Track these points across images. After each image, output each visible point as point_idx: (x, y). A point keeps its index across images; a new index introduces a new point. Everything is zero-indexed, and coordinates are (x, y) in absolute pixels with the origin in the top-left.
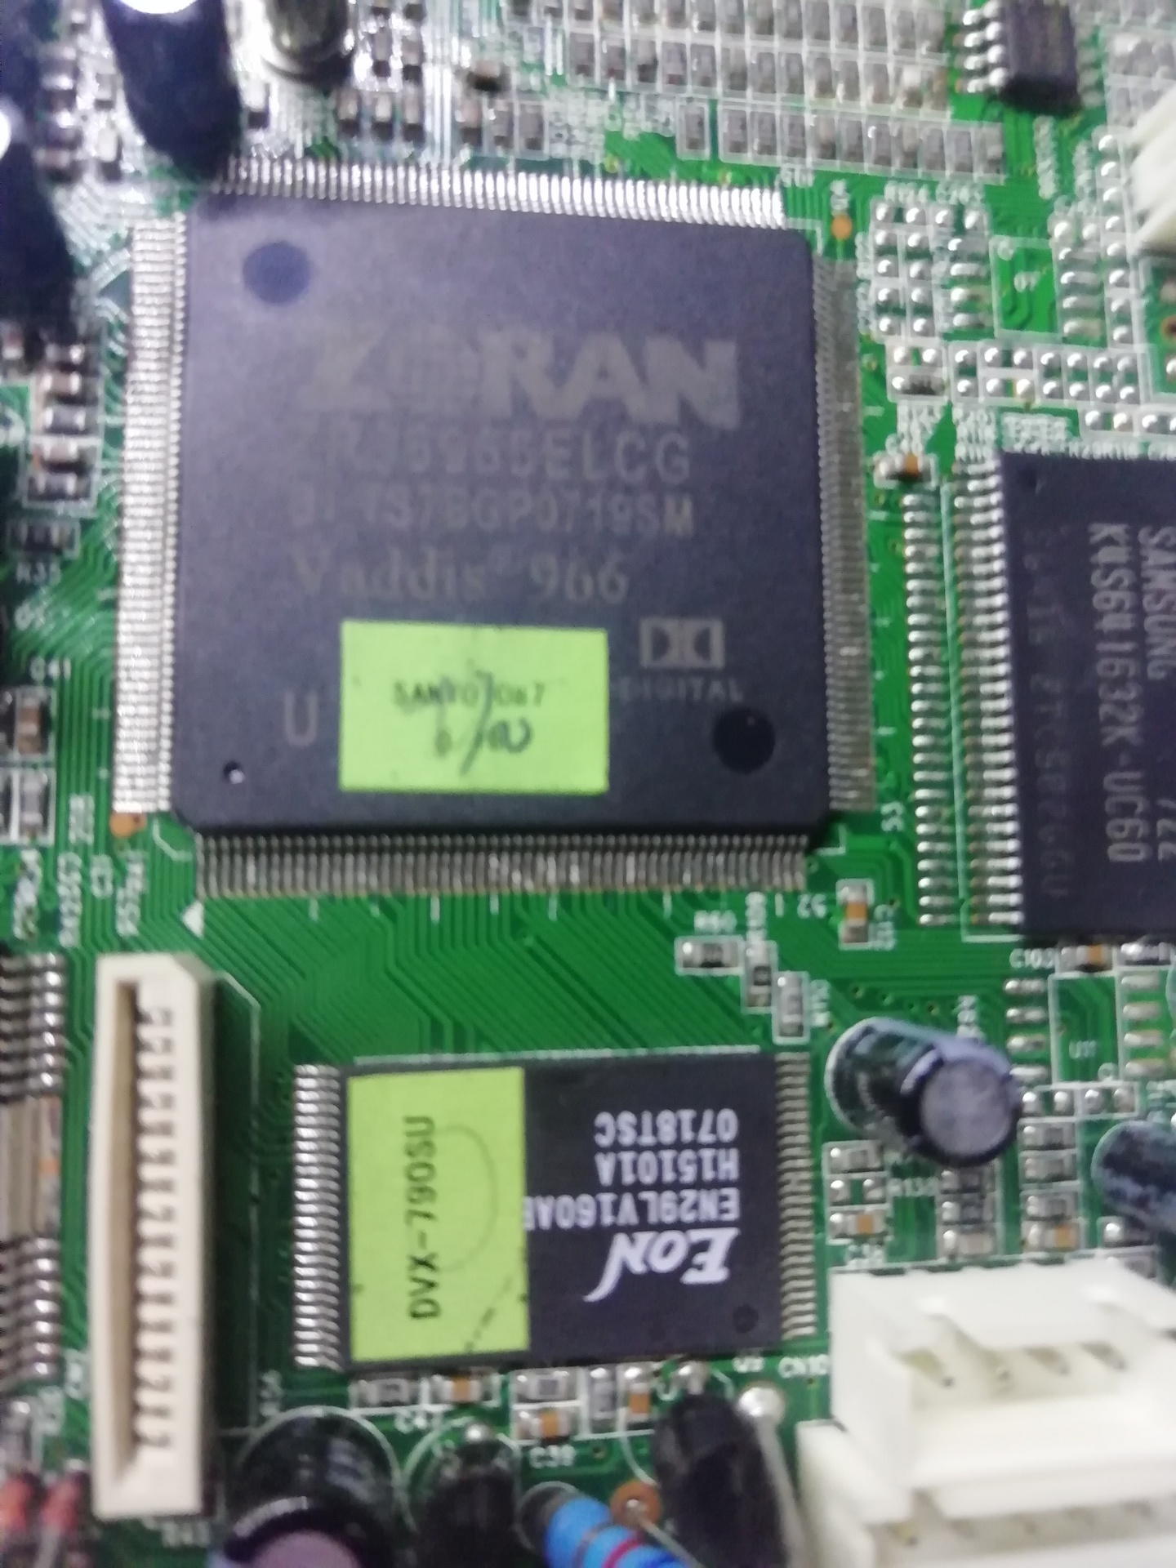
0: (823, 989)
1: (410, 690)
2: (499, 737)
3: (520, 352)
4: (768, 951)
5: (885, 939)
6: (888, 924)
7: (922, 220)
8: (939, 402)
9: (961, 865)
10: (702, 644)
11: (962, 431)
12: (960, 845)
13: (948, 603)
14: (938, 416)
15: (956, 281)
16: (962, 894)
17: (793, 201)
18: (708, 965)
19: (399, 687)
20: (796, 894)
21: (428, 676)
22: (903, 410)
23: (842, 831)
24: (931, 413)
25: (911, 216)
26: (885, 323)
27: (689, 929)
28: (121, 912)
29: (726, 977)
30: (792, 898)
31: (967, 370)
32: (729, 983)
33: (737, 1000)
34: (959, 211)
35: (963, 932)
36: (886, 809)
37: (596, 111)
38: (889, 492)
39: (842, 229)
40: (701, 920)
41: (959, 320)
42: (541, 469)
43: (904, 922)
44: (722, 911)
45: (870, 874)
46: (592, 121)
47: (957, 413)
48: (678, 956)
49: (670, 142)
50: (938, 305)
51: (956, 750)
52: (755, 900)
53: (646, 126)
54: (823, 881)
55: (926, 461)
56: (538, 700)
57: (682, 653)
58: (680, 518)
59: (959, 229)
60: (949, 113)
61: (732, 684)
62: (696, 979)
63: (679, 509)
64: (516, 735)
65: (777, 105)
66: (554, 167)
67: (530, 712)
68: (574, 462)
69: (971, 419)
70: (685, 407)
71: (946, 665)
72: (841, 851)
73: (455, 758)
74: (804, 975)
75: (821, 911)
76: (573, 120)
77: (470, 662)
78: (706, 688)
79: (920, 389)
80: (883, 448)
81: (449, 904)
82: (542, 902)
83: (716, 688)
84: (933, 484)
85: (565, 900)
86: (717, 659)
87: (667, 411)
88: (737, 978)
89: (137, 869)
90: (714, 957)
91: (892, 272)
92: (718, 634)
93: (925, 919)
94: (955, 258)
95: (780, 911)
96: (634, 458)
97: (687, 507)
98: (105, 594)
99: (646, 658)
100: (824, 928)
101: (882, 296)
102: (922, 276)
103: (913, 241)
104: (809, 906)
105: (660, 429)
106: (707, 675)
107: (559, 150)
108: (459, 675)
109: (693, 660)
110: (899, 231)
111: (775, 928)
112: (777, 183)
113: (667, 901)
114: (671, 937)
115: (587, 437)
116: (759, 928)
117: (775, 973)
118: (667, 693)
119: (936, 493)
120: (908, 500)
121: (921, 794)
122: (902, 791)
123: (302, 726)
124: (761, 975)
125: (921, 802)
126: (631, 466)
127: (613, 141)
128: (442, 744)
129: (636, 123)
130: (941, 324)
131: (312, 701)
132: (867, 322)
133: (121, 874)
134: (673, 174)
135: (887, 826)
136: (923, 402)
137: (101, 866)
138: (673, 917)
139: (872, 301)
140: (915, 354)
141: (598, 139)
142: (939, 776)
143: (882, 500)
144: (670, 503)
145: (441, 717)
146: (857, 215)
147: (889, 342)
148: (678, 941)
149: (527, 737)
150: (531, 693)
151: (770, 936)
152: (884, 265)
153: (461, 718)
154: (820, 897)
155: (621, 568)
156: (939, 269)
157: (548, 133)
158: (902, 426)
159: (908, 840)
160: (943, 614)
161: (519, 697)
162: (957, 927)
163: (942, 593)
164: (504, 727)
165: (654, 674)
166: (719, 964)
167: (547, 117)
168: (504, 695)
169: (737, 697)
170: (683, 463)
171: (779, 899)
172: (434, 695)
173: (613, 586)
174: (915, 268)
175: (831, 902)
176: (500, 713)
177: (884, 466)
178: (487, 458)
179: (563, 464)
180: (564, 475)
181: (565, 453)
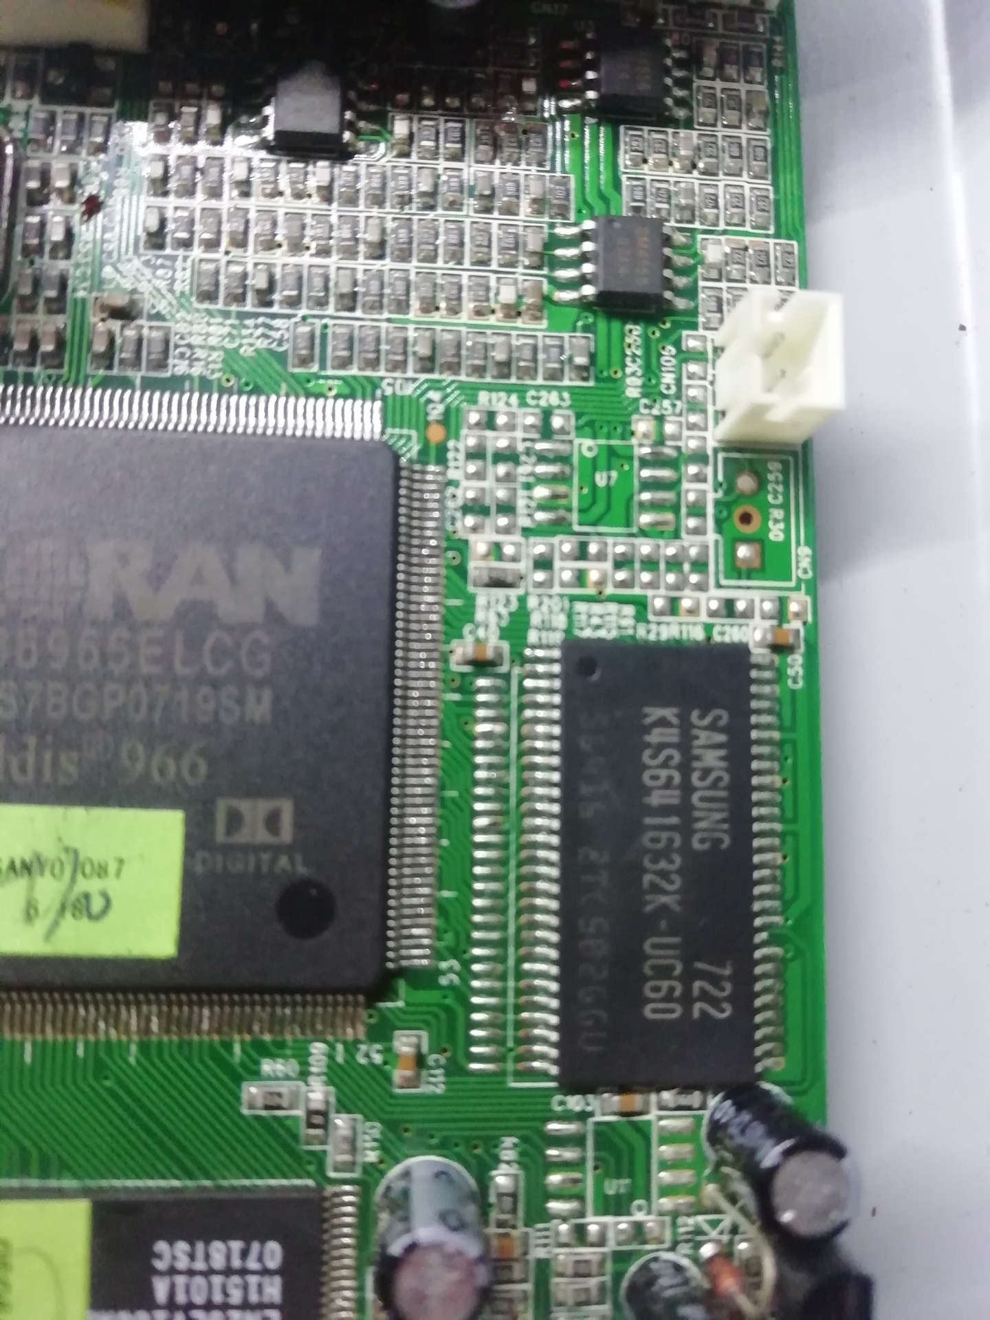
0: (375, 1129)
1: (5, 865)
2: (80, 907)
4: (327, 1094)
5: (435, 1084)
6: (440, 1071)
7: (511, 427)
8: (513, 593)
9: (511, 1016)
10: (272, 821)
11: (535, 619)
12: (511, 999)
13: (512, 777)
14: (514, 606)
15: (541, 480)
16: (510, 1044)
17: (394, 412)
18: (267, 1107)
20: (357, 1042)
21: (21, 851)
22: (481, 601)
23: (402, 986)
24: (508, 601)
25: (501, 420)
26: (470, 521)
27: (256, 1074)
29: (287, 1117)
30: (351, 1048)
31: (543, 563)
32: (289, 1123)
33: (295, 1137)
34: (547, 414)
35: (509, 1079)
36: (444, 965)
37: (218, 331)
38: (463, 675)
39: (436, 434)
40: (267, 1066)
41: (540, 516)
42: (133, 665)
43: (454, 1069)
44: (285, 1057)
45: (427, 1025)
46: (213, 341)
47: (532, 602)
48: (244, 1097)
49: (282, 358)
50: (521, 503)
51: (512, 911)
52: (318, 1048)
53: (262, 344)
54: (381, 1033)
55: (499, 649)
56: (118, 873)
58: (260, 708)
59: (546, 432)
60: (544, 324)
61: (299, 859)
62: (258, 1118)
63: (259, 700)
64: (97, 904)
65: (383, 321)
66: (175, 384)
67: (110, 884)
68: (165, 660)
69: (545, 608)
70: (270, 606)
71: (505, 833)
72: (400, 1004)
73: (41, 925)
74: (359, 1117)
75: (378, 1058)
76: (196, 341)
77: (59, 839)
78: (274, 861)
79: (498, 583)
80: (461, 637)
81: (41, 1048)
82: (124, 1049)
83: (283, 862)
84: (504, 669)
85: (144, 1048)
86: (287, 833)
88: (296, 1118)
90: (276, 1101)
91: (479, 475)
93: (475, 1066)
94: (542, 458)
95: (340, 1059)
96: (220, 653)
97: (267, 695)
99: (220, 836)
100: (380, 1074)
101: (471, 495)
102: (509, 477)
103: (502, 443)
104: (367, 1055)
105: (246, 628)
106: (276, 850)
107: (181, 368)
108: (50, 851)
110: (489, 434)
111: (334, 1074)
112: (378, 392)
113: (237, 1049)
114: (238, 1080)
115: (179, 637)
116: (319, 1075)
117: (332, 1115)
118: (237, 867)
119: (507, 677)
120: (482, 682)
121: (477, 951)
122: (457, 952)
124: (319, 1119)
125: (478, 959)
126: (217, 663)
127: (231, 356)
128: (30, 913)
129: (252, 342)
130: (523, 521)
132: (453, 520)
134: (284, 386)
135: (443, 981)
136: (501, 593)
138: (243, 1064)
139: (460, 502)
140: (496, 550)
141: (217, 356)
142: (494, 935)
143: (457, 684)
144: (251, 693)
145: (30, 889)
146: (450, 420)
147: (472, 538)
148: (244, 1085)
149: (106, 909)
150: (112, 867)
151: (330, 1082)
152: (472, 468)
153: (48, 890)
154: (378, 1046)
155: (202, 752)
156: (523, 470)
157: (174, 352)
158: (480, 616)
159: (462, 994)
160: (507, 786)
161: (102, 871)
162: (503, 1073)
163: (506, 767)
164: (86, 896)
165: (228, 849)
166: (279, 1108)
167: (174, 339)
168: (88, 869)
169: (302, 870)
170: (266, 657)
171: (340, 1047)
172: (26, 869)
173: (193, 768)
174: (502, 469)
175: (388, 1051)
176: (83, 885)
177: (462, 649)
178: (88, 656)
179: (155, 660)
180: (155, 670)
181: (157, 651)
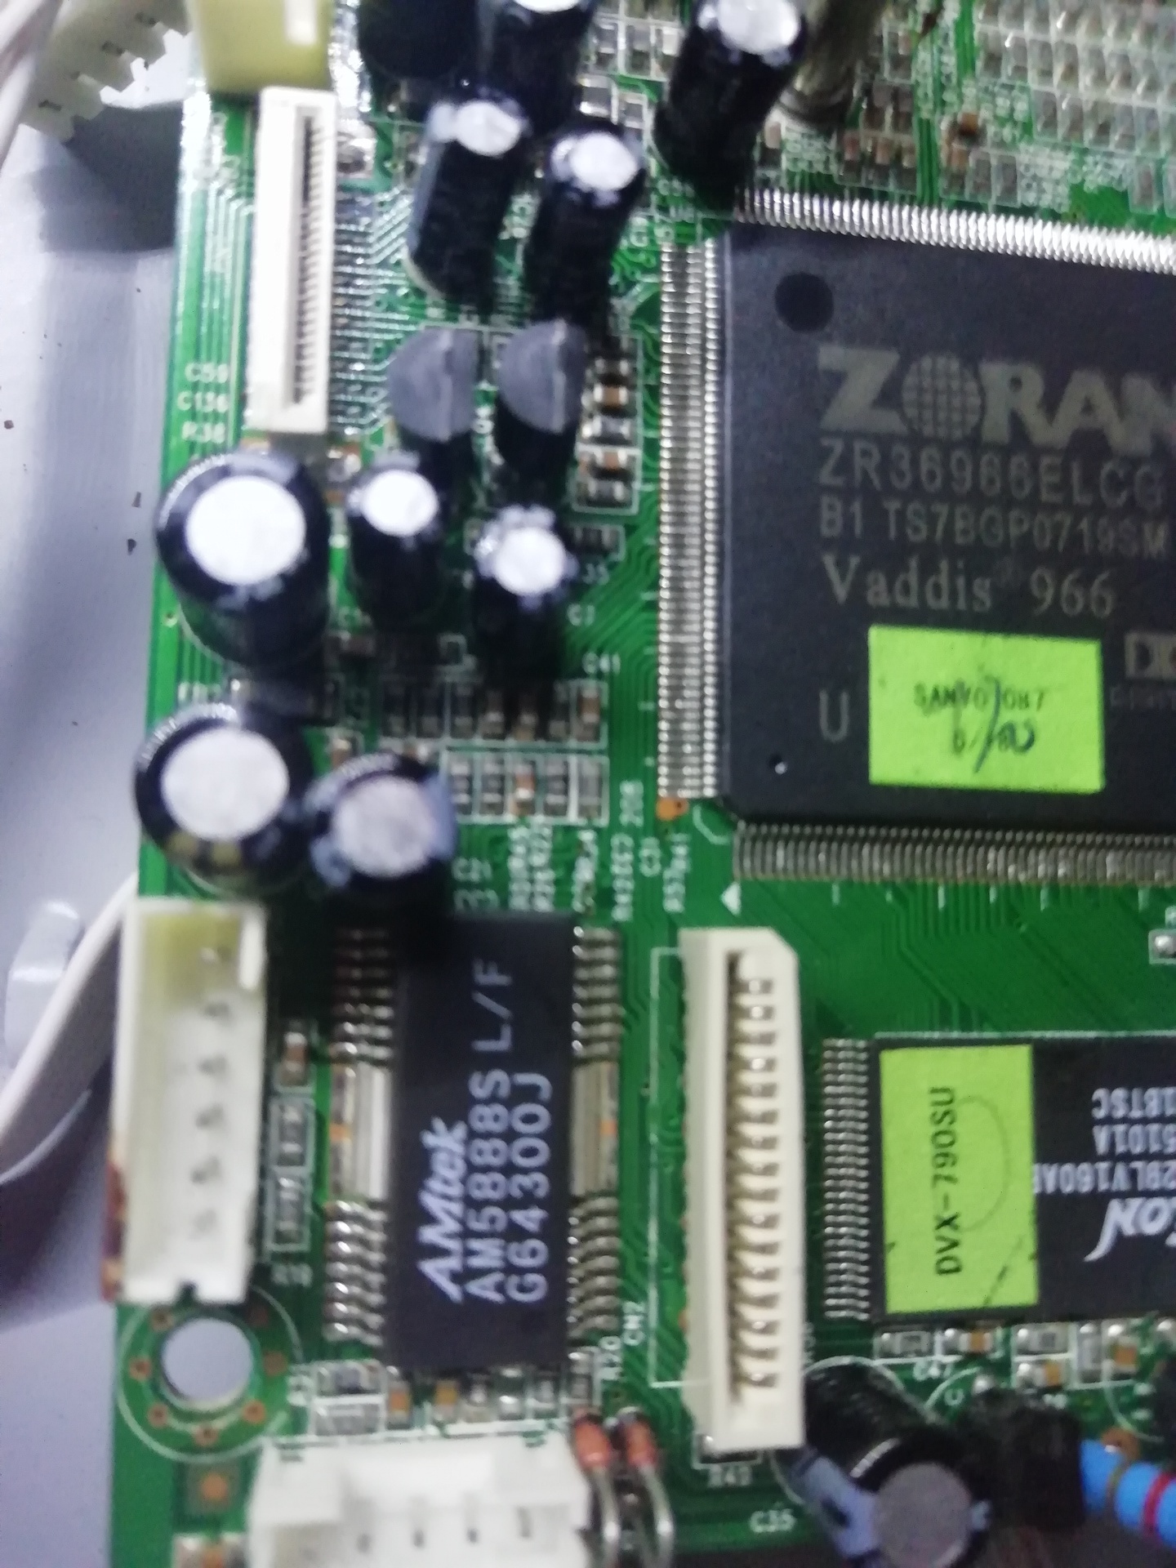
1: (929, 692)
2: (1005, 736)
3: (1016, 383)
19: (919, 688)
21: (944, 679)
27: (1160, 923)
28: (669, 890)
37: (1062, 163)
42: (1036, 490)
46: (1058, 175)
48: (1152, 947)
49: (1123, 197)
53: (1103, 181)
56: (1039, 705)
58: (1157, 541)
62: (1167, 969)
63: (1155, 532)
64: (1022, 737)
68: (1064, 486)
73: (971, 756)
76: (1043, 173)
77: (981, 668)
81: (953, 891)
82: (1034, 893)
85: (1054, 893)
89: (681, 851)
96: (1115, 483)
97: (1162, 530)
98: (647, 596)
105: (1137, 461)
107: (1030, 198)
108: (972, 680)
113: (1142, 896)
114: (1145, 930)
115: (1075, 465)
118: (1149, 702)
123: (835, 724)
126: (1113, 493)
127: (1077, 190)
128: (958, 743)
129: (1094, 177)
131: (844, 698)
133: (667, 858)
134: (1131, 224)
137: (650, 848)
138: (1147, 911)
141: (1063, 190)
144: (1147, 529)
145: (957, 717)
148: (1152, 934)
149: (1030, 743)
150: (1034, 699)
153: (974, 719)
155: (1108, 584)
157: (1022, 183)
161: (1024, 701)
164: (1011, 728)
165: (1138, 684)
167: (1020, 168)
168: (1011, 699)
170: (1158, 492)
172: (952, 696)
173: (1101, 601)
176: (1007, 716)
178: (991, 481)
179: (1055, 488)
180: (1057, 498)
181: (1055, 478)
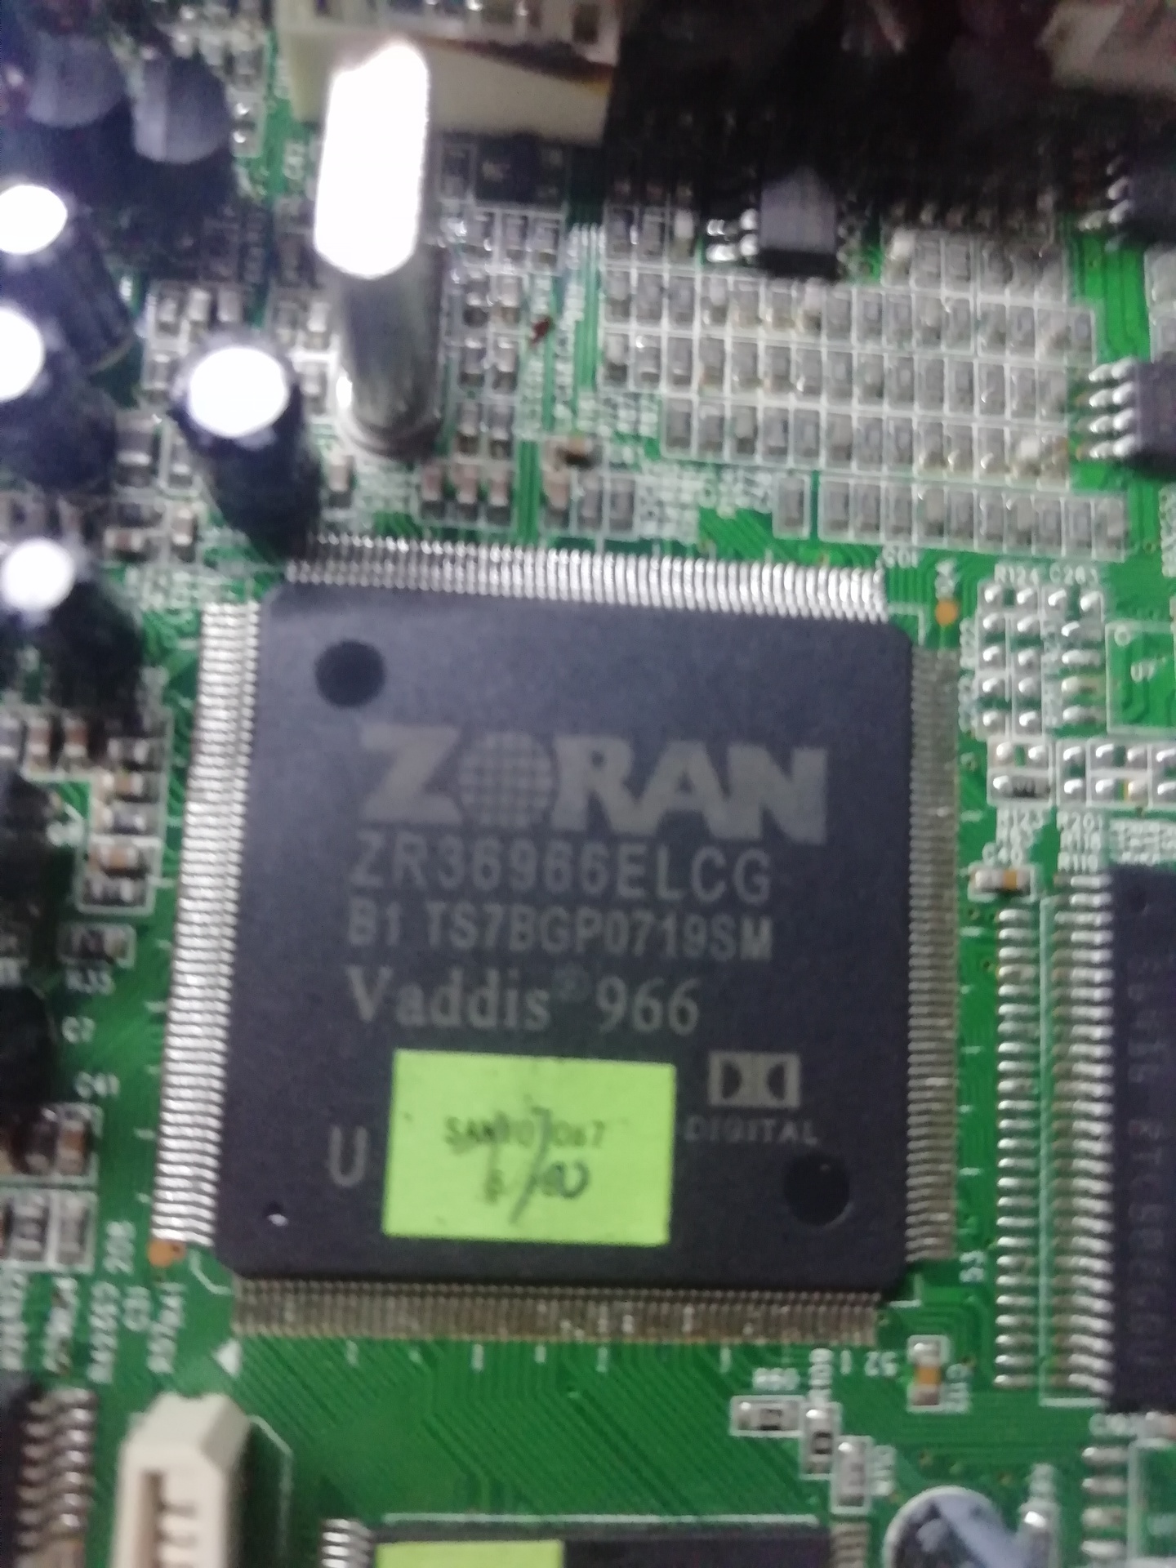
0: (886, 1456)
1: (462, 1128)
2: (551, 1181)
3: (598, 760)
4: (830, 1411)
5: (957, 1401)
6: (962, 1385)
7: (1033, 604)
8: (1042, 806)
9: (1043, 1321)
10: (776, 1081)
11: (1066, 839)
12: (1043, 1300)
13: (1043, 1030)
14: (1040, 823)
15: (1066, 671)
16: (1042, 1352)
17: (895, 585)
18: (765, 1428)
19: (451, 1124)
20: (865, 1350)
21: (481, 1112)
22: (1003, 815)
23: (918, 1282)
24: (1033, 817)
25: (1021, 598)
26: (988, 718)
27: (746, 1387)
28: (155, 1347)
29: (784, 1440)
30: (860, 1356)
31: (1076, 769)
32: (786, 1446)
33: (793, 1463)
34: (1075, 592)
35: (1041, 1394)
36: (966, 1257)
37: (692, 485)
38: (983, 906)
39: (947, 614)
40: (762, 1377)
41: (1069, 714)
42: (612, 886)
43: (980, 1383)
44: (783, 1367)
45: (945, 1329)
46: (686, 498)
47: (1062, 819)
48: (734, 1415)
49: (766, 520)
50: (1046, 699)
51: (1043, 1194)
52: (820, 1356)
53: (742, 502)
54: (895, 1337)
55: (1026, 871)
56: (597, 1141)
57: (754, 1092)
58: (758, 941)
59: (1073, 611)
60: (1068, 484)
61: (807, 1126)
62: (751, 1441)
63: (757, 930)
64: (572, 1179)
65: (884, 478)
66: (643, 548)
67: (588, 1154)
68: (647, 882)
69: (1076, 827)
71: (1037, 1098)
72: (915, 1303)
73: (506, 1204)
74: (868, 1439)
75: (890, 1369)
76: (666, 496)
77: (527, 1098)
78: (778, 1130)
79: (1024, 792)
80: (979, 857)
82: (591, 1351)
83: (789, 1131)
84: (1031, 899)
85: (616, 1352)
86: (792, 1097)
87: (749, 826)
88: (794, 1441)
89: (173, 1302)
90: (773, 1421)
91: (998, 662)
92: (793, 1067)
93: (1001, 1379)
94: (1069, 645)
95: (846, 1369)
96: (711, 874)
97: (766, 927)
99: (715, 1096)
100: (892, 1389)
101: (987, 687)
102: (1031, 667)
103: (1022, 626)
104: (877, 1365)
105: (742, 845)
106: (781, 1115)
108: (516, 1111)
109: (766, 1100)
110: (1008, 615)
111: (841, 1388)
112: (878, 563)
113: (726, 1355)
114: (727, 1393)
115: (663, 857)
116: (823, 1388)
117: (837, 1438)
118: (736, 1136)
119: (1035, 907)
120: (1004, 915)
121: (1004, 1241)
122: (984, 1238)
123: (347, 1165)
124: (822, 1440)
125: (1005, 1251)
126: (708, 884)
127: (707, 517)
128: (493, 1188)
129: (731, 500)
130: (1050, 720)
131: (361, 1137)
132: (968, 717)
133: (157, 1308)
134: (769, 554)
135: (966, 1276)
136: (1026, 806)
137: (138, 1298)
138: (731, 1374)
139: (975, 695)
140: (1019, 754)
141: (691, 516)
142: (1024, 1222)
143: (975, 915)
144: (747, 926)
145: (494, 1158)
146: (966, 599)
147: (991, 740)
148: (735, 1399)
149: (583, 1184)
150: (590, 1133)
151: (835, 1397)
152: (989, 654)
153: (514, 1159)
154: (890, 1355)
155: (692, 994)
156: (1049, 657)
157: (640, 509)
158: (1001, 833)
159: (987, 1291)
160: (1036, 1041)
161: (577, 1137)
162: (1034, 1389)
163: (1036, 1018)
164: (560, 1168)
165: (724, 1113)
166: (775, 1428)
167: (641, 493)
168: (562, 1135)
169: (811, 1141)
170: (763, 881)
171: (846, 1355)
172: (489, 1133)
173: (683, 1015)
174: (1023, 657)
175: (901, 1360)
176: (557, 1154)
177: (981, 876)
178: (558, 875)
179: (633, 882)
180: (637, 893)
181: (637, 870)
